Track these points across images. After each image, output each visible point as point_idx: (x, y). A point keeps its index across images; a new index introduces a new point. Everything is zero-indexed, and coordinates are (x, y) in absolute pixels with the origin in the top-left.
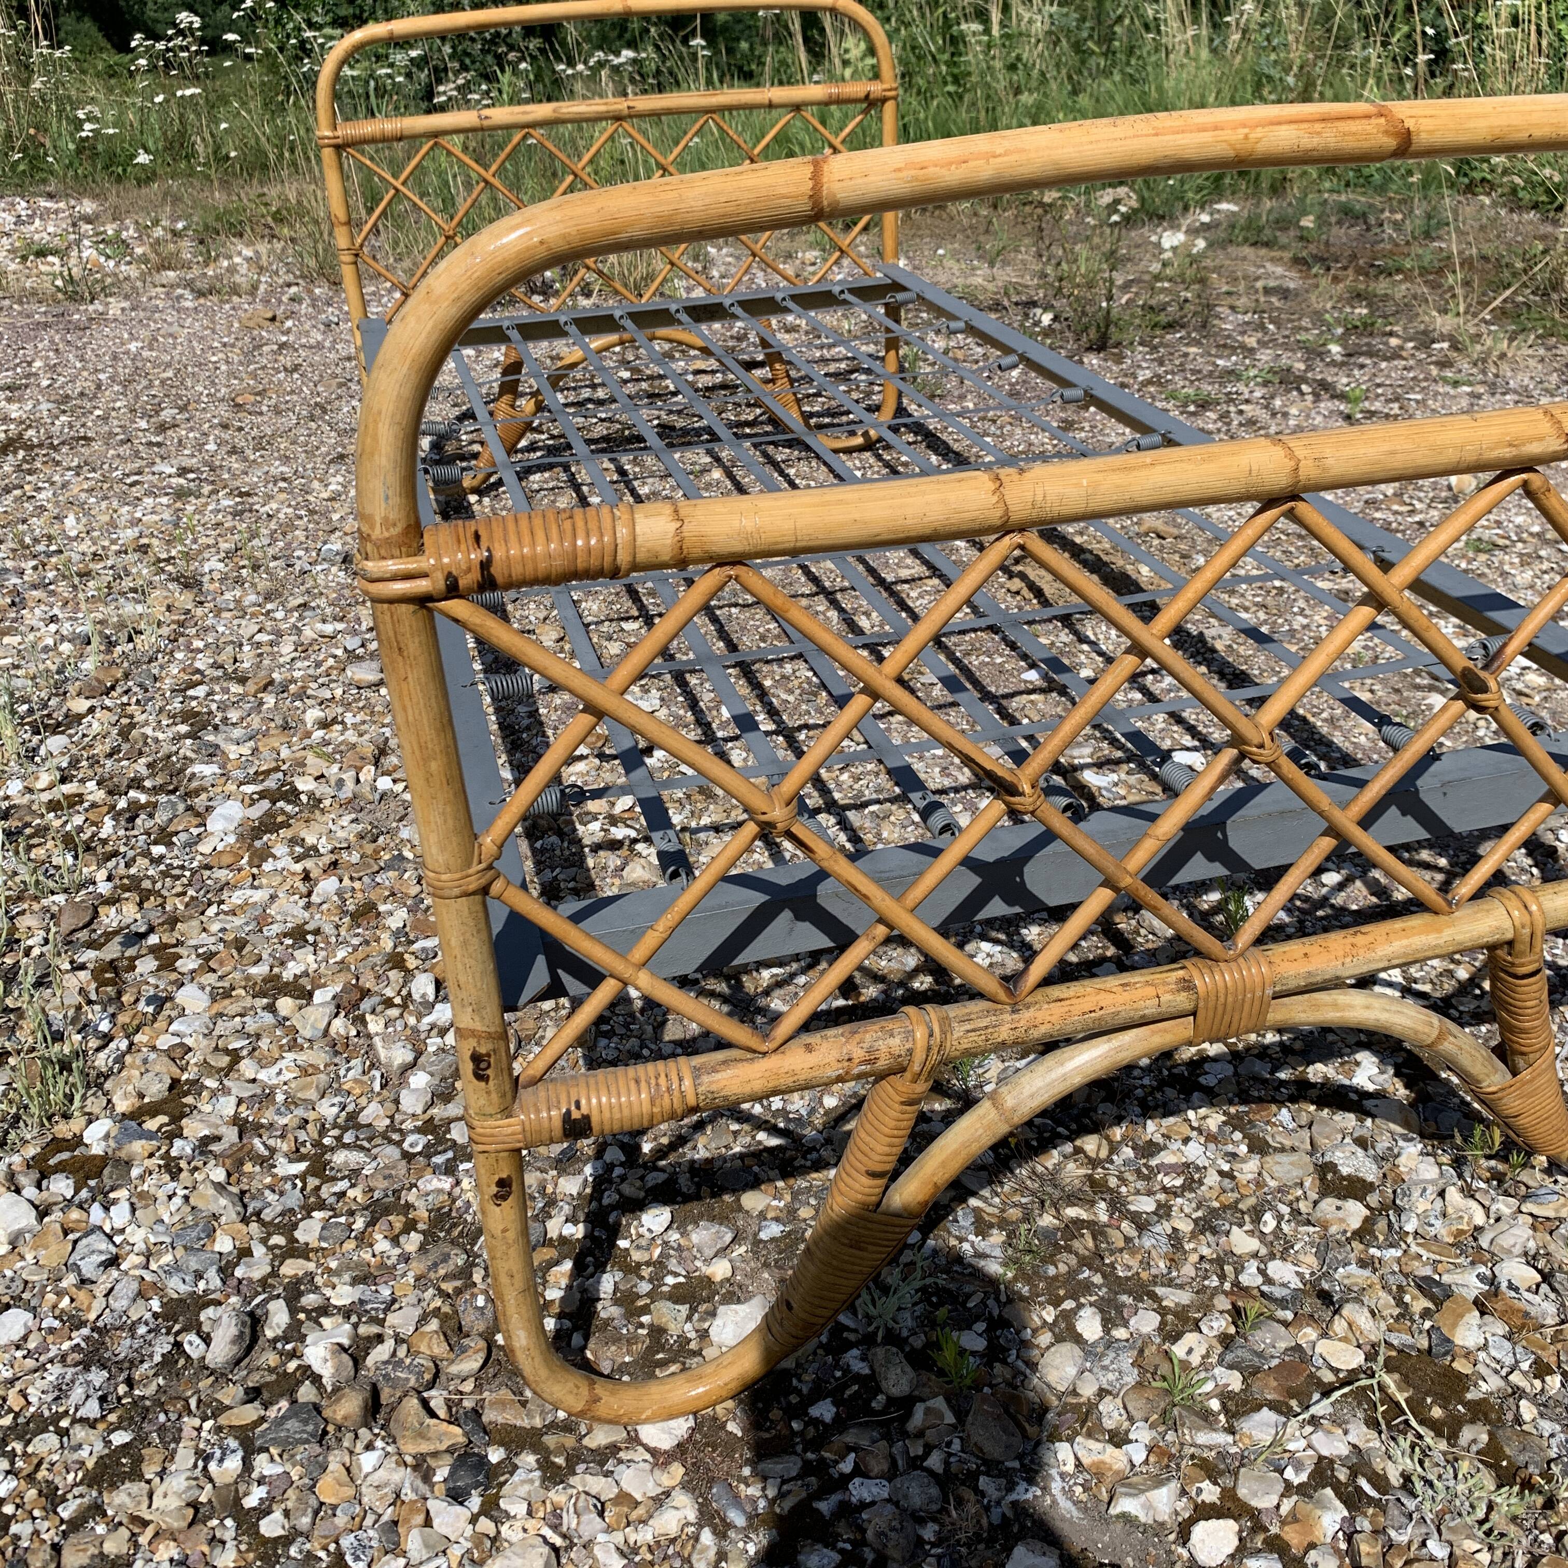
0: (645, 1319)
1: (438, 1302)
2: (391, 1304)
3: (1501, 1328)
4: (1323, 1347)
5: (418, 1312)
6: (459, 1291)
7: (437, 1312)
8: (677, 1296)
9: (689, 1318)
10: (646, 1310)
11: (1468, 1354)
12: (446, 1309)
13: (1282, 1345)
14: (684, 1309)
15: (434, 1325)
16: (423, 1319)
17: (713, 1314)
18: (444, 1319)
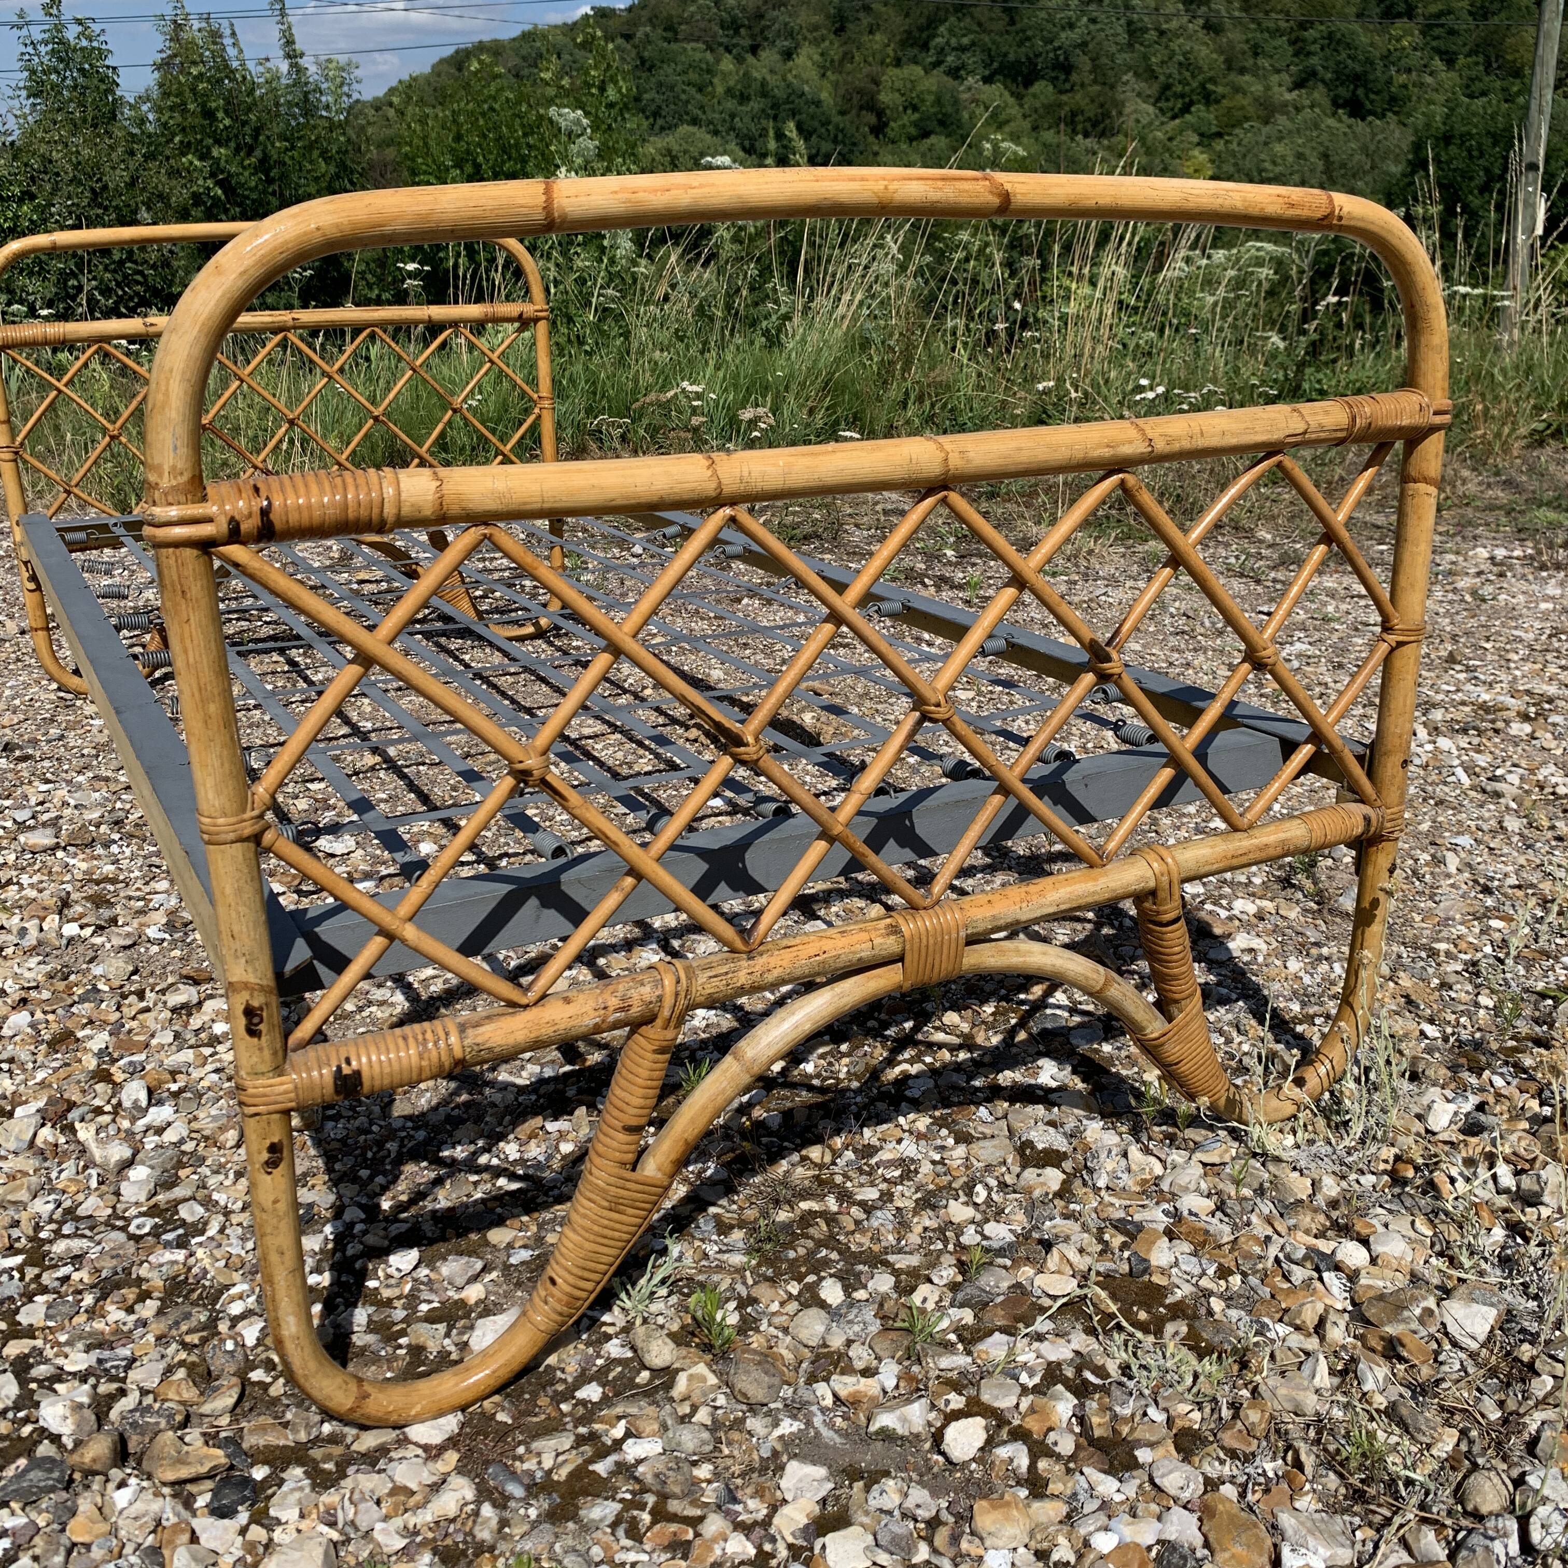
0: (403, 1341)
1: (183, 1355)
2: (131, 1362)
3: (1187, 1247)
4: (1040, 1280)
5: (162, 1366)
6: (204, 1341)
7: (182, 1363)
8: (432, 1318)
9: (448, 1335)
10: (403, 1333)
11: (1163, 1272)
12: (193, 1358)
13: (1005, 1285)
14: (442, 1328)
15: (181, 1373)
16: (169, 1370)
17: (472, 1327)
18: (191, 1368)
